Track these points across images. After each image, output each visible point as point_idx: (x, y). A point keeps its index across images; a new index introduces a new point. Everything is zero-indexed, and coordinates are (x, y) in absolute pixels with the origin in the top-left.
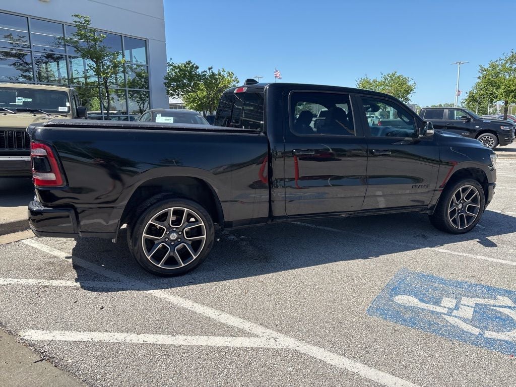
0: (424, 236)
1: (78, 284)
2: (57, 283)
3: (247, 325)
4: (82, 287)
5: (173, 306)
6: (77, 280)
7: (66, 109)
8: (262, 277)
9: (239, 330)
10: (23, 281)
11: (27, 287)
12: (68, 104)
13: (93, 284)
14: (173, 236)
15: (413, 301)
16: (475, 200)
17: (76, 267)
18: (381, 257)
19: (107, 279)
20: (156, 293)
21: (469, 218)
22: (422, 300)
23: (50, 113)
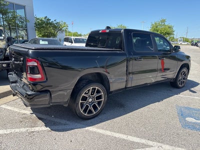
1: (49, 129)
2: (37, 129)
3: (143, 141)
4: (52, 130)
5: (103, 135)
6: (46, 126)
7: (2, 38)
8: (128, 115)
9: (143, 144)
10: (17, 130)
11: (21, 133)
12: (3, 35)
13: (56, 127)
14: (90, 100)
15: (193, 120)
17: (40, 119)
18: (164, 100)
19: (60, 124)
21: (183, 82)
22: (196, 119)
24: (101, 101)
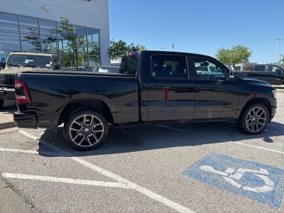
0: (232, 135)
1: (38, 153)
5: (81, 165)
6: (38, 151)
7: (50, 65)
9: (110, 178)
12: (51, 63)
13: (45, 153)
14: (87, 130)
15: (210, 169)
16: (263, 116)
19: (53, 151)
20: (75, 158)
21: (260, 126)
22: (215, 169)
23: (42, 67)
24: (101, 133)
